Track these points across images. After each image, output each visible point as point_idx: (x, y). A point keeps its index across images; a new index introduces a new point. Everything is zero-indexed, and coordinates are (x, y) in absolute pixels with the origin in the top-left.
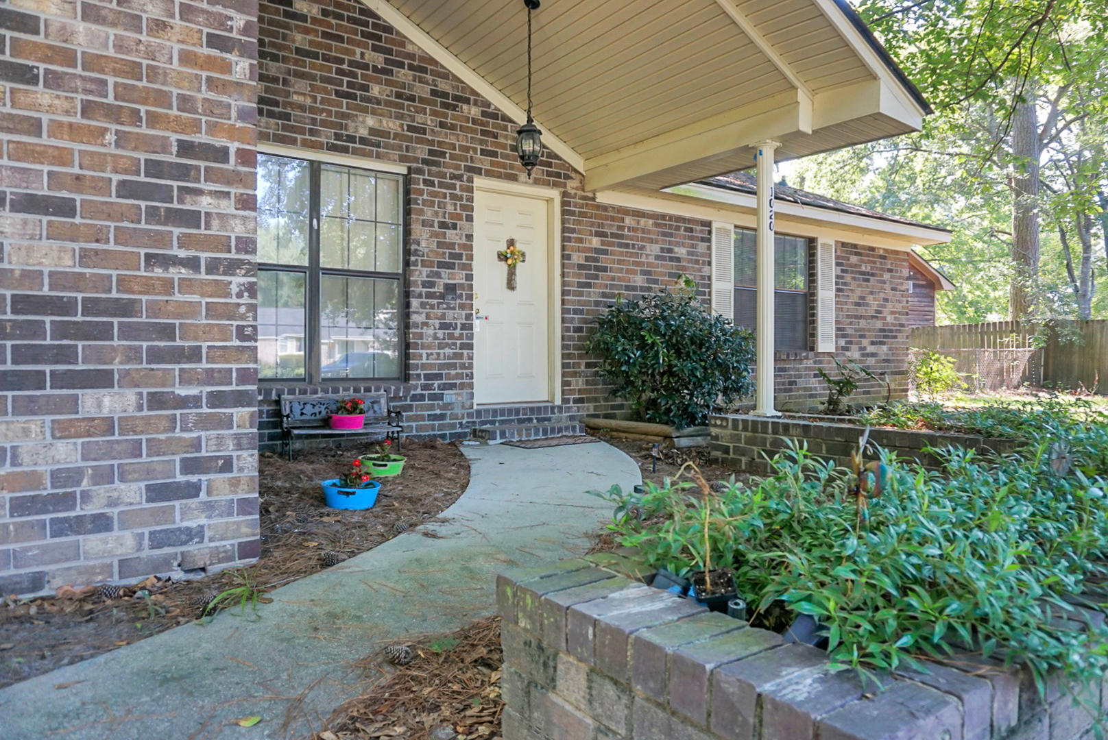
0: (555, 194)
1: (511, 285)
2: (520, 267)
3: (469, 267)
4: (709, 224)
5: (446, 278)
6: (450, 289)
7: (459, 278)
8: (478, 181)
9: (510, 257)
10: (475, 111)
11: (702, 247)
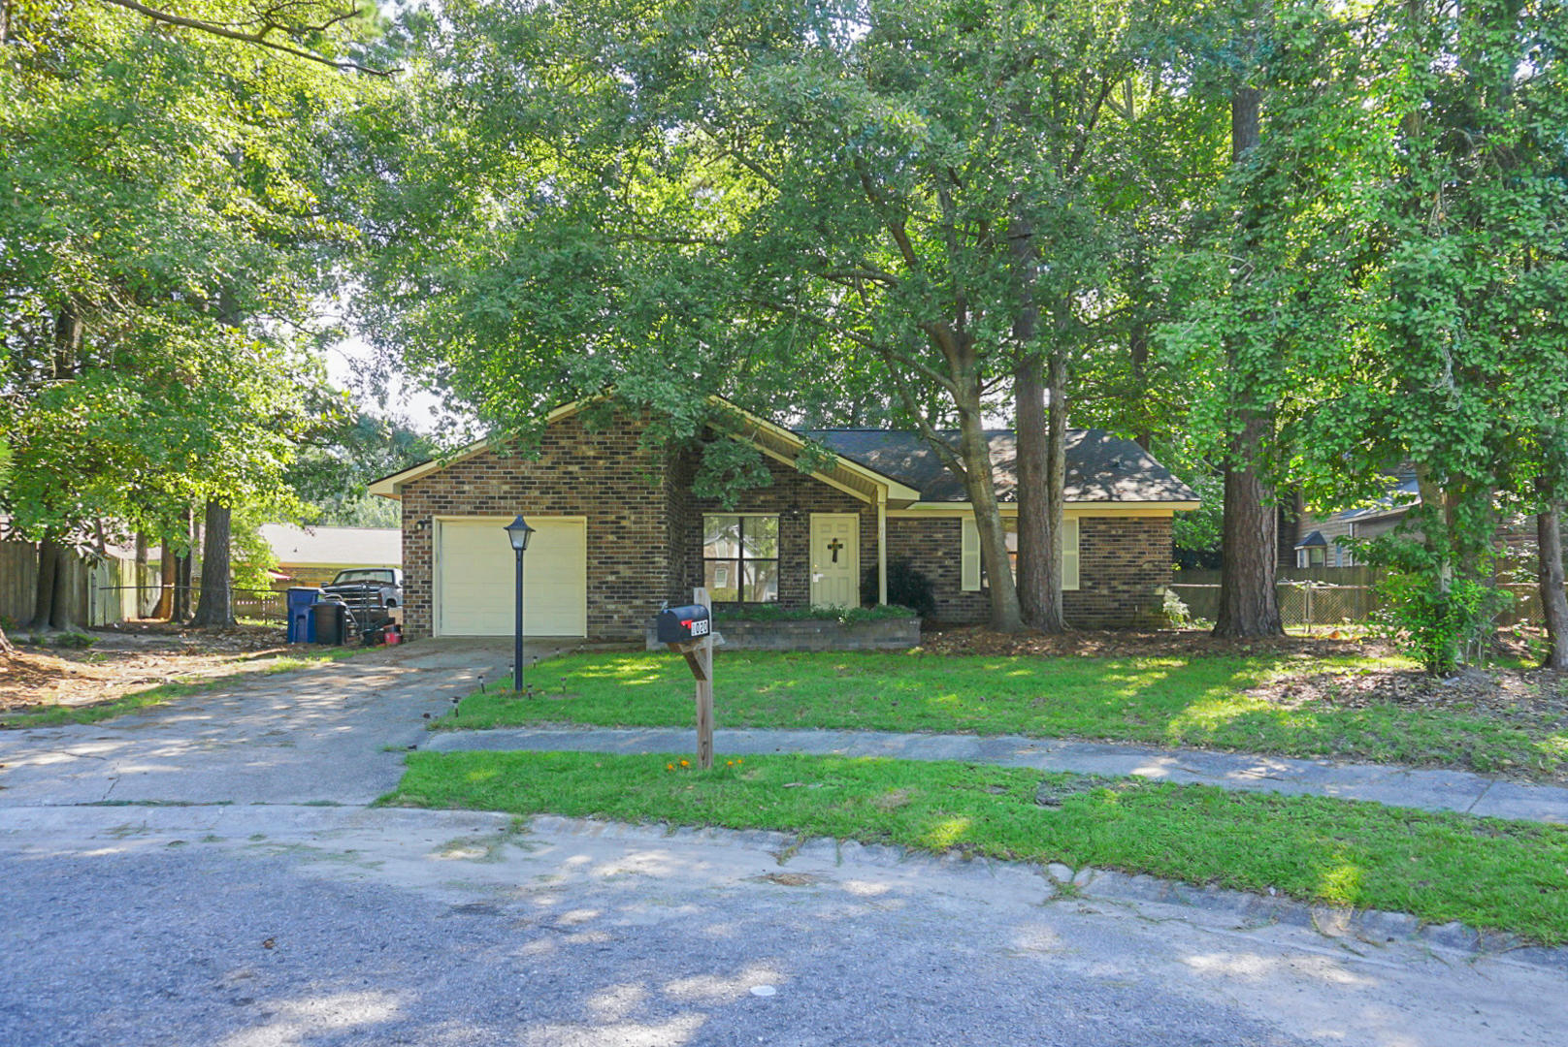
0: (857, 515)
1: (835, 559)
2: (840, 551)
3: (808, 554)
4: (960, 519)
5: (797, 560)
6: (798, 564)
7: (803, 559)
8: (812, 515)
9: (835, 547)
10: (810, 484)
11: (955, 532)
